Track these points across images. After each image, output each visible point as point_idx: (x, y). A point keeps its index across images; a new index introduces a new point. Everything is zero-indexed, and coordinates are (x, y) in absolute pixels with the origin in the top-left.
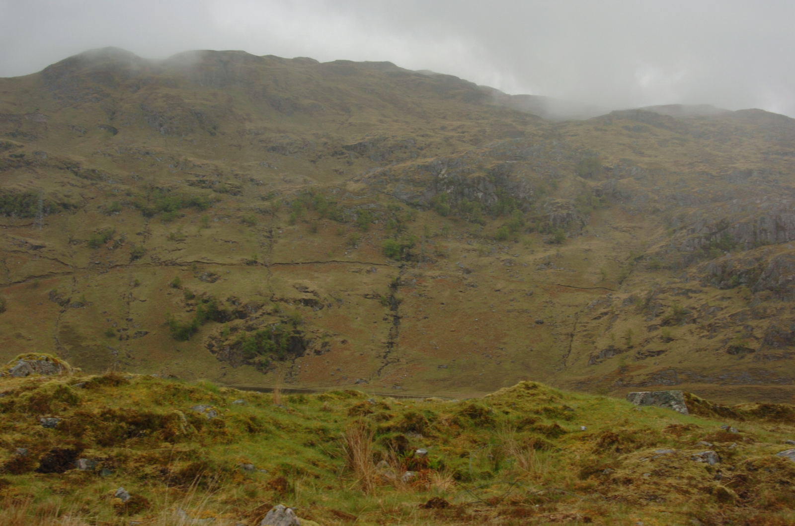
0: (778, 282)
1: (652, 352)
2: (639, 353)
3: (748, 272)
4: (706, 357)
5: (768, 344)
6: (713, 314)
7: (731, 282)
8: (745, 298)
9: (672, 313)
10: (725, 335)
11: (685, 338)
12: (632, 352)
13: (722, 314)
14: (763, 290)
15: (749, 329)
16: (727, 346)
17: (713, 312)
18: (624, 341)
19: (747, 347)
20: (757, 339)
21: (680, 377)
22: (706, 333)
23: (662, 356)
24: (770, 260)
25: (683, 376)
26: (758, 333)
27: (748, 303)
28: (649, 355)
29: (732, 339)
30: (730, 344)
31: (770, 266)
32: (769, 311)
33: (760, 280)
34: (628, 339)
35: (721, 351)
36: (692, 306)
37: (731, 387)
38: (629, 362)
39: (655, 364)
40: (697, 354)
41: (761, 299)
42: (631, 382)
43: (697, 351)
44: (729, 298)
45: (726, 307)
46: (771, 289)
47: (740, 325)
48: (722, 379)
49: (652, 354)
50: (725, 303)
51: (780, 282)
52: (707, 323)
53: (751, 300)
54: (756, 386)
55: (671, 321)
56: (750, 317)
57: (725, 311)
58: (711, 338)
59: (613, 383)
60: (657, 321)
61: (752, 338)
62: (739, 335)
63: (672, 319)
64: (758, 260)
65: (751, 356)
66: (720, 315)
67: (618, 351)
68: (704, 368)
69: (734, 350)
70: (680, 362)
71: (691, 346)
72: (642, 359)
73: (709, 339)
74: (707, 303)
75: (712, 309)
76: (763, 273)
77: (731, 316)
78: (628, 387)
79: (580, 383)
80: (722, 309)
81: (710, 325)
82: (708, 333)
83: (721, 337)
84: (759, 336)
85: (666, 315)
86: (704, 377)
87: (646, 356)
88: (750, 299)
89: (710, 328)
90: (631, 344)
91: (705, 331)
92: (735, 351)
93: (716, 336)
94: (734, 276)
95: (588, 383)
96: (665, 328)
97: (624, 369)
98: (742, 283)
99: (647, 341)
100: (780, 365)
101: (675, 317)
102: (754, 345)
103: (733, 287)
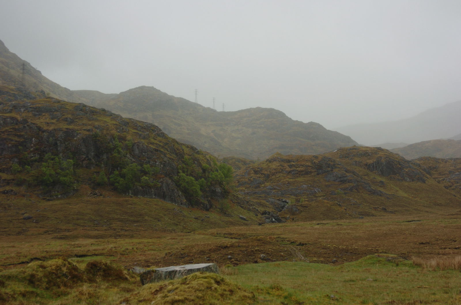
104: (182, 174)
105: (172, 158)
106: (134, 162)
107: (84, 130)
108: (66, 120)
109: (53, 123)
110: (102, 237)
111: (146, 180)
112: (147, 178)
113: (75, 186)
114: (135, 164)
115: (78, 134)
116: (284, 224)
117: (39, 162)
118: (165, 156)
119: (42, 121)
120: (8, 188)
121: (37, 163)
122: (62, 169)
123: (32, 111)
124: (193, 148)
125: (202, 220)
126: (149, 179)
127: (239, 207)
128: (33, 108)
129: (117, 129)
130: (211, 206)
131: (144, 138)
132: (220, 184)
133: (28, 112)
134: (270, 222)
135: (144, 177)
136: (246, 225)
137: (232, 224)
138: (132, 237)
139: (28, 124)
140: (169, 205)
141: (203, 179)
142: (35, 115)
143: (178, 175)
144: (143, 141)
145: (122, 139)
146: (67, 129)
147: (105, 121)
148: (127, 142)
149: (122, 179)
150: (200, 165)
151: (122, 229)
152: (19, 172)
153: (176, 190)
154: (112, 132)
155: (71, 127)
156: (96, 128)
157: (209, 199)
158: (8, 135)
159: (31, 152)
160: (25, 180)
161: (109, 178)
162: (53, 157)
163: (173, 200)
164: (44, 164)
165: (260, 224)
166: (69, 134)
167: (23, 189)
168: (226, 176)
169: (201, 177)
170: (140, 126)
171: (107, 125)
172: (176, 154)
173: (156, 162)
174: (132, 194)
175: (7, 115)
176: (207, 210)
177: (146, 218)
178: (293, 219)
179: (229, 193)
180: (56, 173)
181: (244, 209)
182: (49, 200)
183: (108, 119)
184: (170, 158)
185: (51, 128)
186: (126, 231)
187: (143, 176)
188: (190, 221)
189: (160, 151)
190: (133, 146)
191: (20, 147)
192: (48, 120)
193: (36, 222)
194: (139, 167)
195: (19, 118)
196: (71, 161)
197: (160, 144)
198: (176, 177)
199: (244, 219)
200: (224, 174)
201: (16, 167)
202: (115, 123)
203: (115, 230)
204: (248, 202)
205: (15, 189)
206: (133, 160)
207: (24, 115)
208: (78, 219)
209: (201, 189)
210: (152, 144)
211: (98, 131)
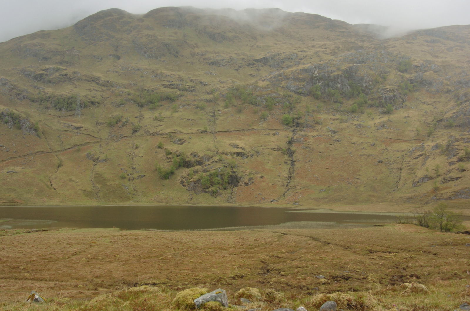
2: (444, 179)
9: (464, 153)
12: (440, 179)
18: (434, 172)
23: (459, 180)
28: (451, 180)
34: (437, 170)
38: (438, 185)
39: (455, 185)
42: (442, 198)
49: (452, 179)
55: (463, 158)
59: (430, 198)
60: (455, 159)
67: (431, 178)
72: (446, 182)
78: (440, 200)
79: (409, 198)
85: (461, 155)
87: (449, 181)
90: (439, 173)
95: (414, 198)
96: (460, 163)
97: (436, 189)
99: (449, 171)
101: (467, 156)
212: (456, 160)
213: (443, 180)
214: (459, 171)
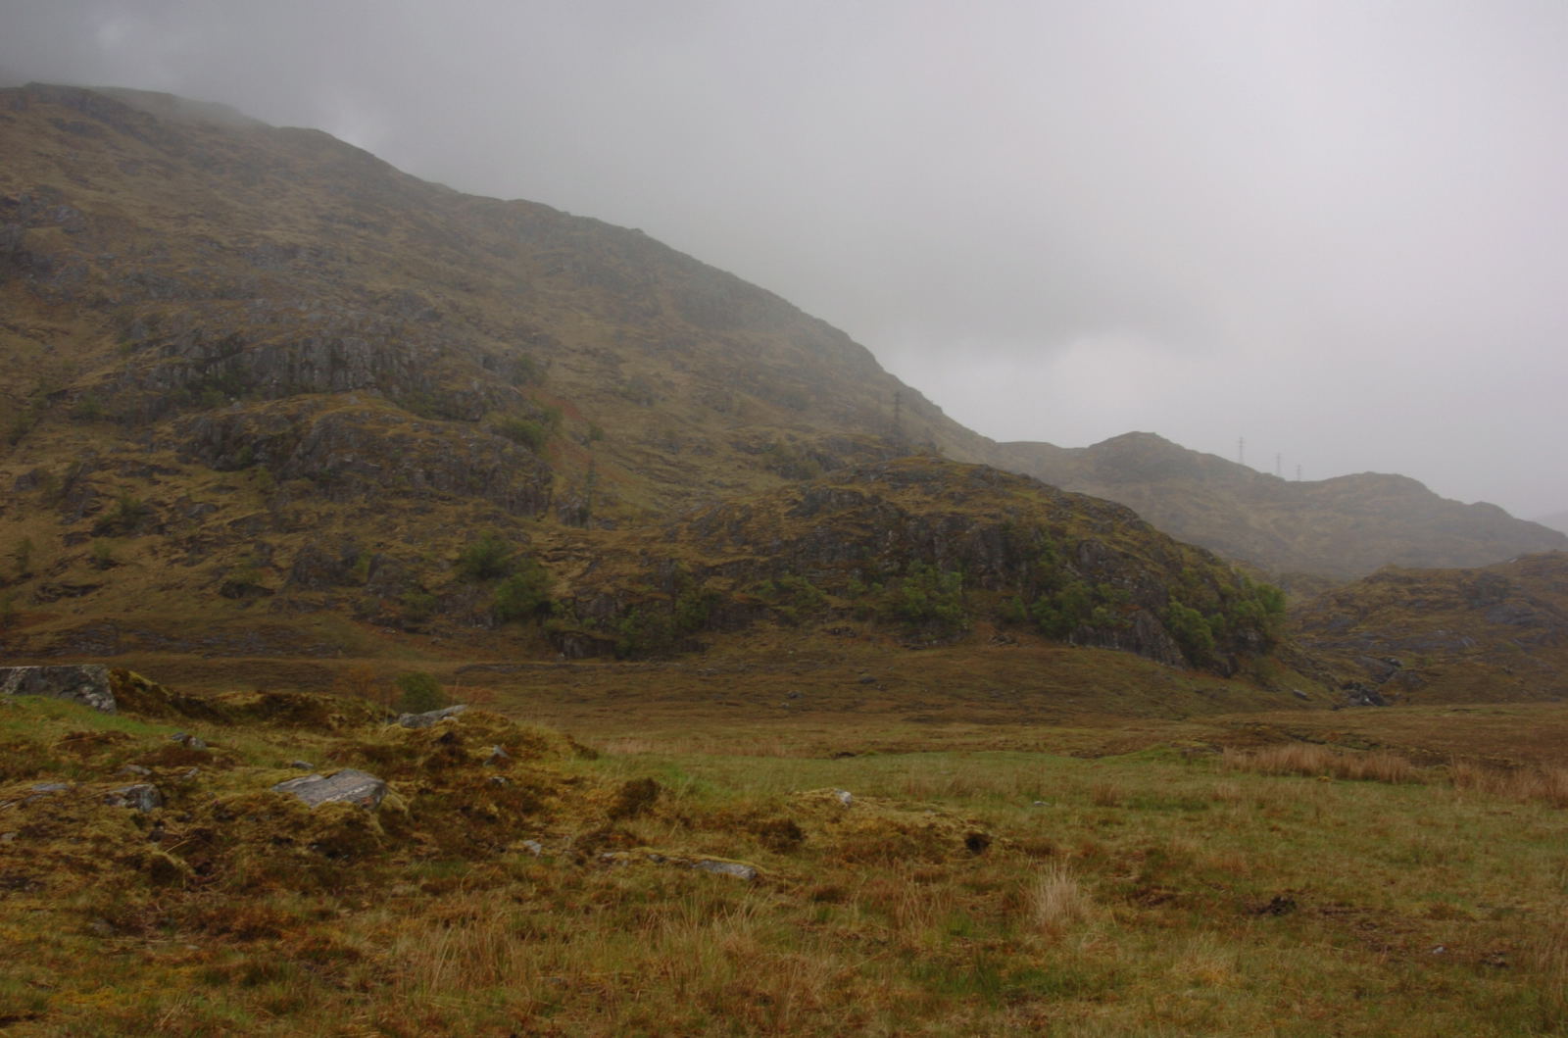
0: (325, 465)
1: (70, 587)
2: (43, 589)
3: (271, 441)
4: (180, 600)
5: (299, 580)
6: (200, 518)
7: (238, 456)
8: (262, 491)
9: (118, 510)
10: (219, 560)
11: (140, 562)
12: (30, 586)
13: (217, 519)
14: (297, 478)
15: (266, 550)
16: (222, 582)
17: (200, 513)
18: (14, 562)
19: (258, 584)
20: (280, 570)
21: (125, 639)
22: (182, 554)
23: (92, 595)
24: (314, 421)
25: (131, 638)
26: (282, 560)
27: (267, 501)
28: (65, 593)
29: (232, 567)
30: (228, 577)
31: (313, 432)
32: (304, 518)
33: (293, 459)
34: (23, 559)
35: (210, 590)
36: (158, 499)
37: (224, 661)
38: (21, 606)
39: (75, 612)
40: (162, 595)
41: (292, 495)
43: (163, 590)
44: (233, 489)
45: (224, 506)
46: (312, 477)
47: (250, 542)
48: (208, 645)
49: (70, 591)
50: (223, 498)
51: (329, 465)
52: (185, 534)
53: (274, 495)
54: (271, 659)
55: (114, 526)
56: (267, 527)
57: (222, 513)
58: (193, 563)
60: (86, 525)
61: (271, 568)
62: (246, 561)
63: (117, 523)
64: (293, 419)
65: (268, 601)
66: (212, 520)
68: (175, 623)
69: (233, 590)
70: (127, 610)
71: (152, 578)
72: (51, 600)
73: (187, 565)
74: (189, 496)
75: (197, 509)
76: (300, 444)
77: (234, 524)
80: (217, 509)
81: (191, 539)
82: (186, 555)
83: (211, 563)
84: (283, 564)
85: (105, 513)
86: (174, 639)
87: (59, 595)
88: (271, 493)
89: (190, 546)
90: (28, 569)
91: (181, 551)
92: (238, 591)
93: (202, 560)
94: (245, 448)
96: (100, 539)
97: (8, 620)
98: (257, 461)
99: (63, 564)
100: (318, 621)
101: (123, 519)
102: (274, 581)
103: (241, 468)
104: (1175, 603)
105: (1157, 570)
106: (1080, 578)
107: (985, 515)
108: (951, 496)
109: (926, 502)
110: (997, 721)
111: (1102, 614)
112: (1104, 610)
113: (965, 623)
114: (1080, 582)
115: (972, 524)
116: (1387, 709)
117: (897, 576)
118: (1144, 568)
119: (908, 499)
120: (841, 624)
121: (894, 578)
122: (941, 590)
123: (889, 480)
124: (1203, 553)
125: (1212, 697)
126: (1108, 613)
127: (1296, 673)
128: (893, 474)
129: (1049, 513)
130: (1236, 669)
131: (1102, 532)
132: (1257, 624)
133: (883, 481)
134: (1358, 704)
135: (1099, 608)
136: (1306, 708)
137: (1274, 705)
138: (1057, 723)
139: (882, 504)
140: (1146, 664)
141: (1220, 615)
142: (895, 488)
143: (1168, 606)
144: (1099, 537)
145: (1058, 533)
146: (953, 513)
147: (1027, 499)
148: (1067, 540)
149: (1055, 611)
150: (1215, 585)
151: (1041, 709)
152: (863, 594)
153: (1162, 636)
154: (1038, 519)
155: (960, 510)
156: (1008, 512)
157: (1232, 654)
158: (845, 524)
159: (885, 556)
160: (872, 610)
161: (1030, 610)
162: (925, 566)
163: (1155, 655)
164: (906, 579)
165: (1336, 708)
166: (956, 523)
167: (867, 627)
168: (1270, 609)
169: (1216, 611)
170: (1095, 508)
171: (1031, 506)
172: (1167, 564)
173: (1124, 579)
174: (1074, 640)
175: (845, 487)
176: (1227, 676)
177: (1095, 688)
178: (1408, 700)
179: (1275, 643)
180: (929, 597)
181: (1307, 677)
182: (914, 649)
183: (1032, 495)
184: (1153, 572)
185: (923, 512)
186: (1049, 711)
187: (1095, 606)
188: (1187, 697)
189: (1135, 558)
190: (1080, 546)
191: (865, 548)
192: (918, 497)
193: (882, 690)
194: (1089, 589)
195: (866, 493)
196: (958, 574)
197: (1135, 543)
198: (1163, 610)
199: (1304, 698)
200: (1266, 606)
201: (855, 584)
202: (1045, 501)
203: (1027, 708)
204: (1314, 663)
205: (854, 625)
206: (1078, 574)
207: (875, 487)
208: (961, 686)
209: (1215, 635)
210: (1118, 543)
211: (1012, 517)
212: (91, 528)
213: (39, 593)
214: (93, 565)
